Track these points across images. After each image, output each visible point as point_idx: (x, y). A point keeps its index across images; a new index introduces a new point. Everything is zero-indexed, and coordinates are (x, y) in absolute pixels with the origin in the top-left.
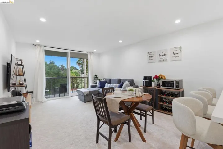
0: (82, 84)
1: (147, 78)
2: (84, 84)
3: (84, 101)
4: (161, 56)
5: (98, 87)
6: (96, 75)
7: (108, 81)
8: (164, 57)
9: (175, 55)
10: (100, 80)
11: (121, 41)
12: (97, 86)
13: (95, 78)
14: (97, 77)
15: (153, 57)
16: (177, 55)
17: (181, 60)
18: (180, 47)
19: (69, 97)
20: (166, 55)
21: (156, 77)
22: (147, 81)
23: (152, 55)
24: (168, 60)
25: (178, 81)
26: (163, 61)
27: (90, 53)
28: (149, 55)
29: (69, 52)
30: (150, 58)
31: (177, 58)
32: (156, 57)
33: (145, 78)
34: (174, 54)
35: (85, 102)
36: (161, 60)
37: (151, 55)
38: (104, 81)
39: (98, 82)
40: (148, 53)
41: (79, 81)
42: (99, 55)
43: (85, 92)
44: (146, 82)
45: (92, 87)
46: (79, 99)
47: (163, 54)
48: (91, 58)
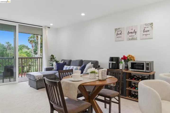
0: (34, 68)
1: (114, 59)
2: (36, 67)
3: (35, 87)
4: (130, 33)
5: (55, 70)
6: (52, 55)
7: (67, 63)
8: (133, 34)
9: (146, 32)
10: (57, 62)
11: (83, 14)
12: (53, 68)
13: (51, 58)
14: (53, 58)
15: (121, 34)
16: (148, 33)
17: (152, 38)
18: (152, 24)
19: (16, 83)
20: (136, 32)
21: (124, 58)
22: (113, 62)
23: (120, 32)
24: (138, 38)
25: (149, 63)
26: (132, 39)
27: (45, 27)
28: (116, 32)
29: (17, 25)
30: (118, 36)
31: (148, 36)
32: (125, 35)
33: (112, 59)
34: (144, 31)
35: (38, 89)
36: (130, 37)
37: (118, 32)
38: (62, 62)
39: (54, 63)
40: (116, 30)
41: (30, 63)
42: (57, 30)
43: (37, 76)
44: (112, 64)
45: (47, 69)
46: (29, 85)
47: (133, 31)
48: (46, 33)
